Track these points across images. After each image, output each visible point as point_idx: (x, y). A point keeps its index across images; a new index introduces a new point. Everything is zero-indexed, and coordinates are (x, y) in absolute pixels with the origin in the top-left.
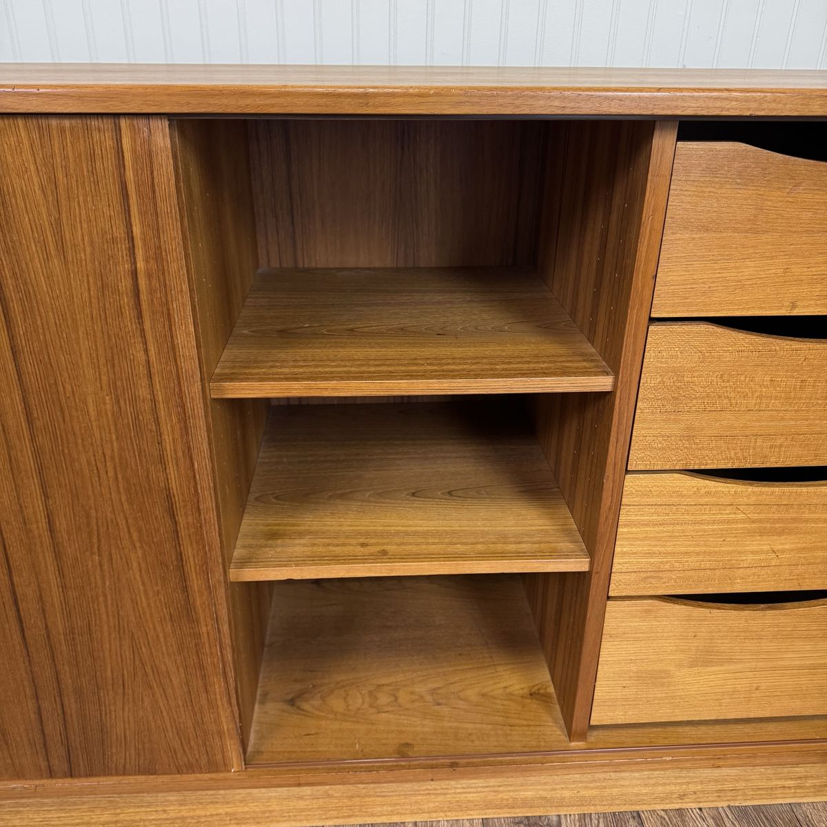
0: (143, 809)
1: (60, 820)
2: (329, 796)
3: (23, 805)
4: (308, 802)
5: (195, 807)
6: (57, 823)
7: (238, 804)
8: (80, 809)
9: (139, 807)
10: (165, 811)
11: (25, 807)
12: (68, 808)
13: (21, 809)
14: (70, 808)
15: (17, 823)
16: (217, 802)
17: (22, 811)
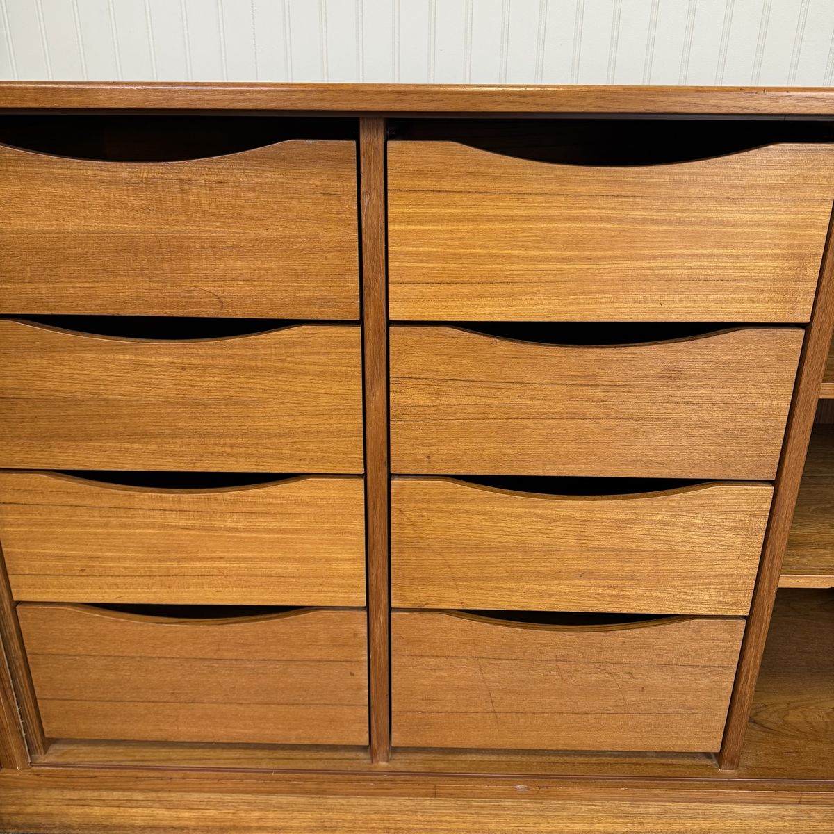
0: (621, 820)
1: (535, 827)
2: (811, 818)
3: (504, 809)
4: (786, 824)
5: (672, 821)
6: (532, 829)
7: (716, 821)
8: (559, 816)
9: (617, 817)
10: (640, 823)
11: (505, 810)
12: (548, 814)
13: (502, 812)
14: (551, 814)
15: (492, 827)
16: (696, 818)
17: (502, 815)
